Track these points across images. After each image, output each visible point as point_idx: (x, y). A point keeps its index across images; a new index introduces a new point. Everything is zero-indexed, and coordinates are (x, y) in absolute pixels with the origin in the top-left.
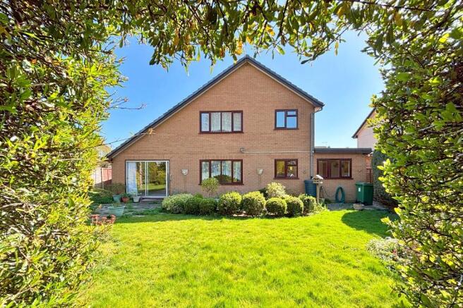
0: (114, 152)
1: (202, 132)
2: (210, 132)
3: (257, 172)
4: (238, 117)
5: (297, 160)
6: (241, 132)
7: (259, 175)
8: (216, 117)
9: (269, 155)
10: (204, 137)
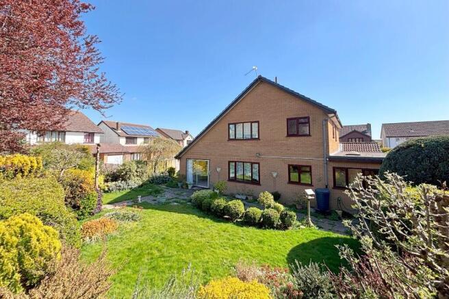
0: (181, 153)
1: (230, 140)
2: (235, 139)
3: (272, 176)
4: (255, 126)
5: (310, 167)
6: (258, 139)
7: (274, 178)
8: (239, 127)
9: (283, 160)
10: (231, 143)
